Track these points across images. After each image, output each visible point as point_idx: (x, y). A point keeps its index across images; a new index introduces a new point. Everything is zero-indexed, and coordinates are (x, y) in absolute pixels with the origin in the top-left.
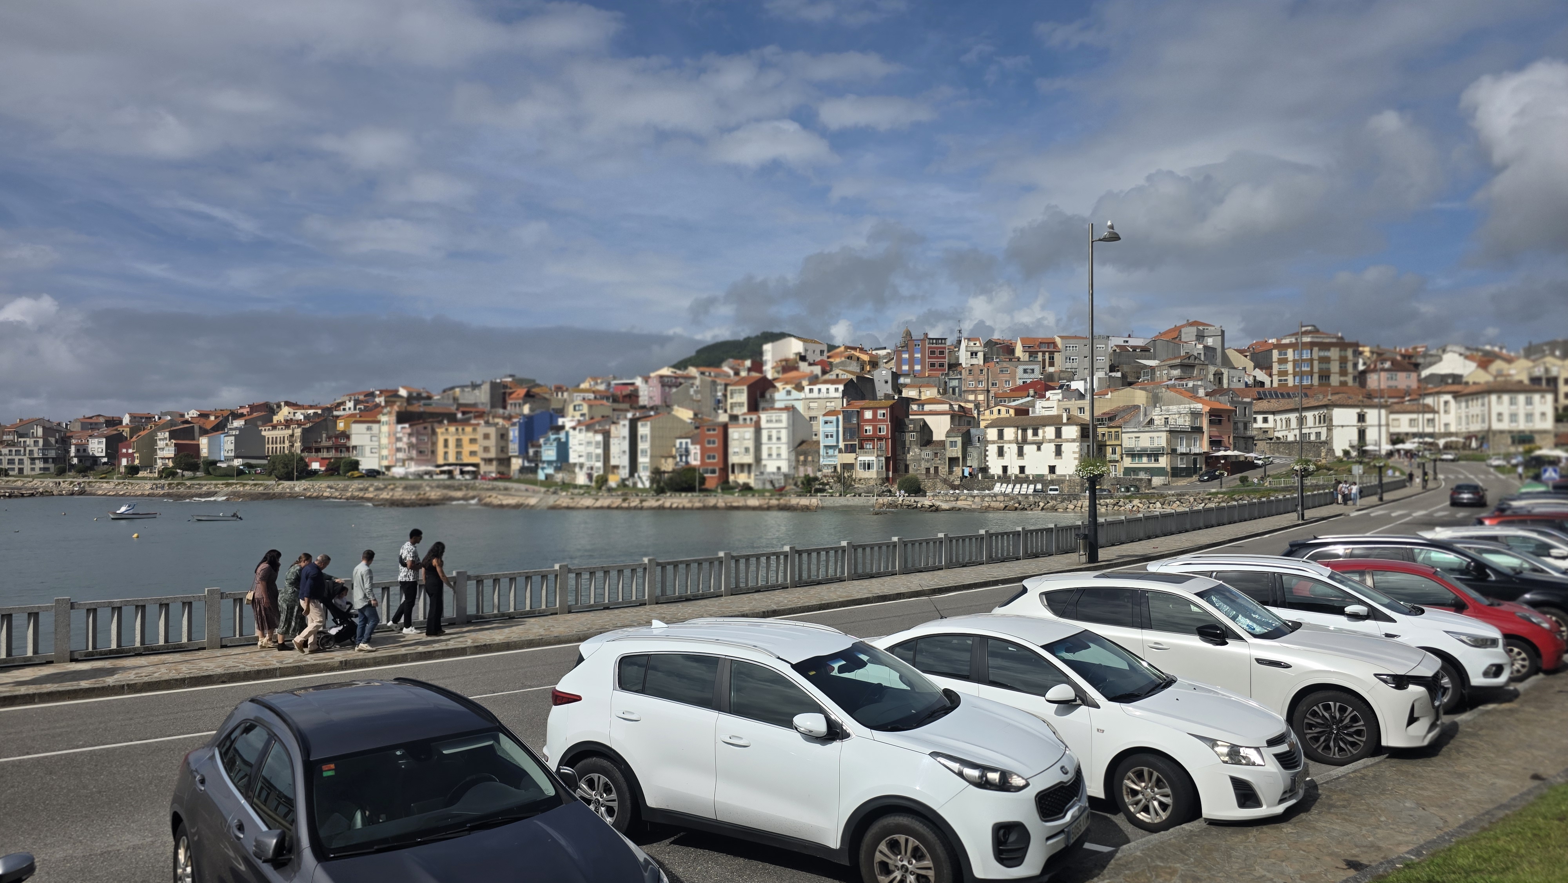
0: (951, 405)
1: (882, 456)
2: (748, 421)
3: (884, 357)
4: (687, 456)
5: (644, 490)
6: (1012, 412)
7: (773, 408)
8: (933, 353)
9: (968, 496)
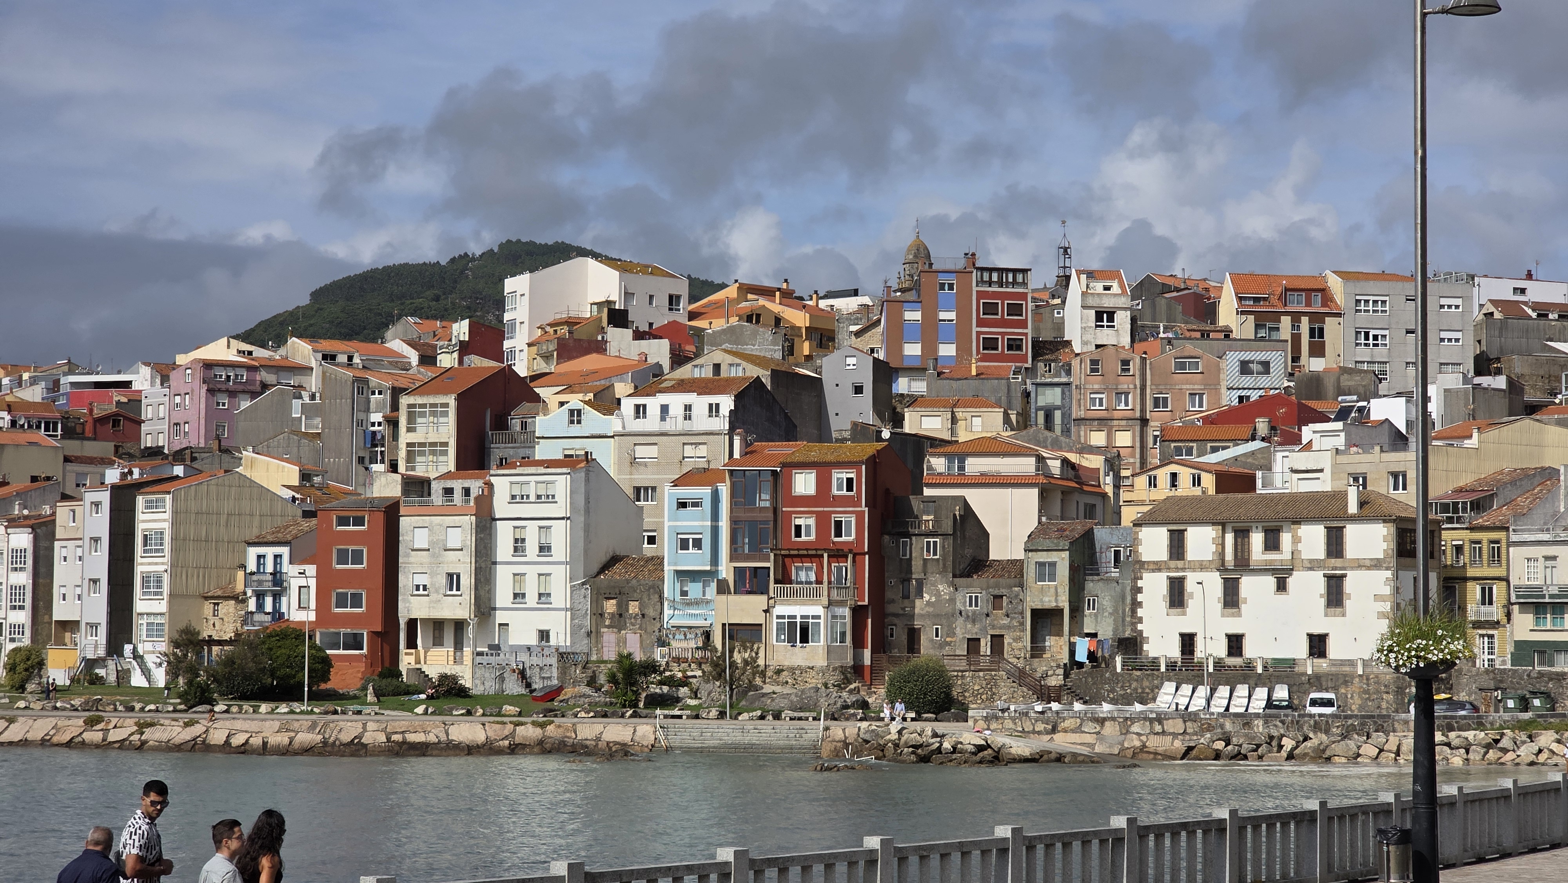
0: (1040, 459)
1: (841, 604)
2: (458, 496)
3: (852, 318)
4: (277, 596)
5: (149, 694)
6: (1208, 481)
7: (528, 461)
8: (990, 309)
9: (1083, 718)
